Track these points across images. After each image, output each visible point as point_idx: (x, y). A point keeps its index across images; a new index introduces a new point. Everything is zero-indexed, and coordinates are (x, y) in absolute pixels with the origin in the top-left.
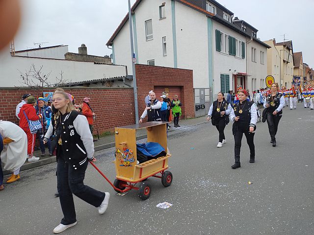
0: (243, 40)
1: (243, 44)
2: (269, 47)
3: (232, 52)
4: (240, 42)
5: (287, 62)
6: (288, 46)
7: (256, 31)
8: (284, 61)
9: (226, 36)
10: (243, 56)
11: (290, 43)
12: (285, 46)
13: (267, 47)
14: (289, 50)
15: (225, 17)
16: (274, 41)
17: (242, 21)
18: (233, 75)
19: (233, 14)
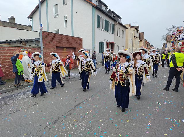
0: (113, 23)
1: (113, 25)
2: (127, 28)
3: (107, 29)
4: (111, 24)
5: (136, 38)
6: (137, 28)
7: (120, 18)
8: (135, 37)
9: (103, 19)
10: (113, 32)
11: (138, 27)
12: (135, 28)
13: (126, 28)
14: (138, 30)
15: (103, 8)
16: (130, 25)
17: (113, 12)
18: (107, 43)
19: (108, 7)
